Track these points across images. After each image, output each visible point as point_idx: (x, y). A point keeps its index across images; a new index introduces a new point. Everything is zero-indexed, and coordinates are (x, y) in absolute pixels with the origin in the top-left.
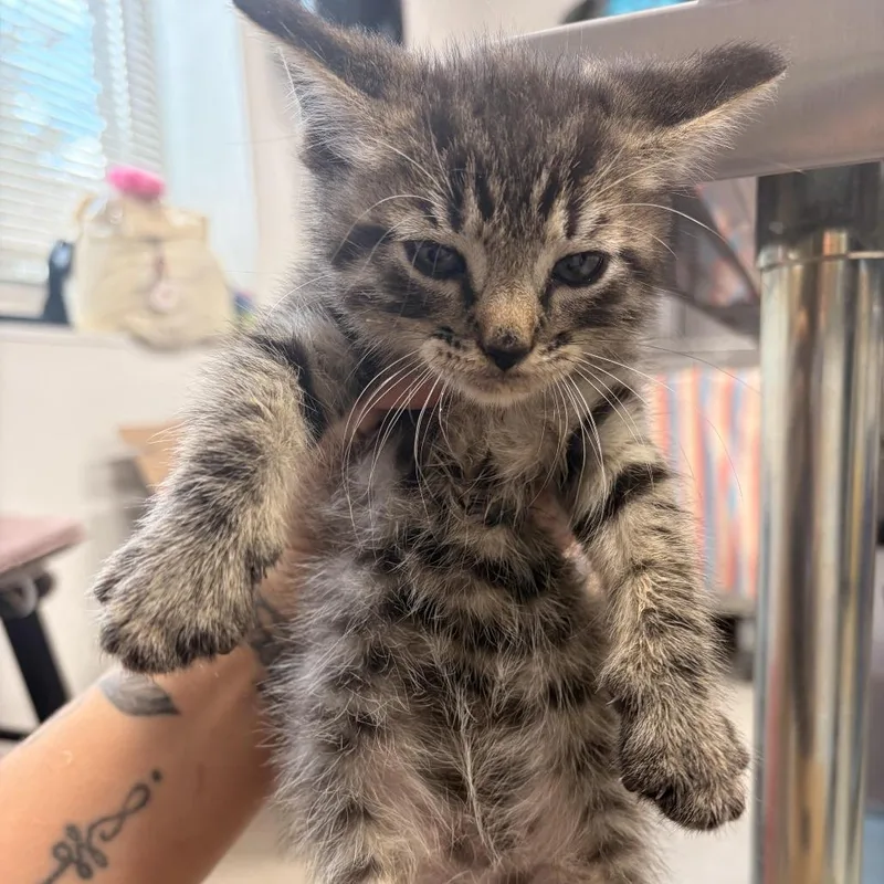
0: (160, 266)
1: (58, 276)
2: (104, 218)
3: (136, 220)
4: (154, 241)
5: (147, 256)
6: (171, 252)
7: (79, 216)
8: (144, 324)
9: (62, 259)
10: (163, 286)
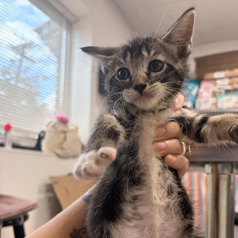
0: (65, 138)
1: (40, 138)
2: (54, 126)
3: (61, 127)
4: (65, 132)
5: (62, 136)
6: (69, 135)
7: (48, 125)
8: (59, 151)
9: (42, 135)
10: (65, 143)
